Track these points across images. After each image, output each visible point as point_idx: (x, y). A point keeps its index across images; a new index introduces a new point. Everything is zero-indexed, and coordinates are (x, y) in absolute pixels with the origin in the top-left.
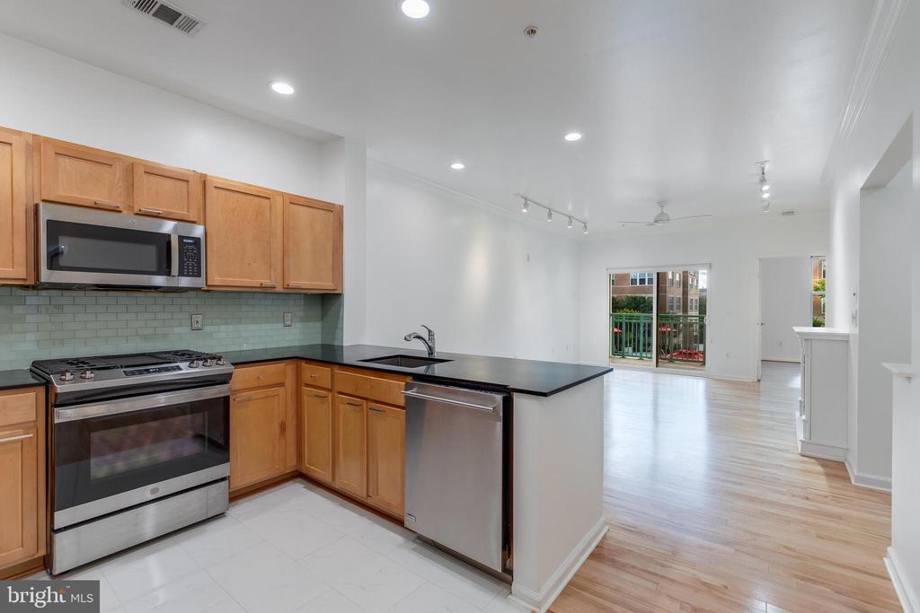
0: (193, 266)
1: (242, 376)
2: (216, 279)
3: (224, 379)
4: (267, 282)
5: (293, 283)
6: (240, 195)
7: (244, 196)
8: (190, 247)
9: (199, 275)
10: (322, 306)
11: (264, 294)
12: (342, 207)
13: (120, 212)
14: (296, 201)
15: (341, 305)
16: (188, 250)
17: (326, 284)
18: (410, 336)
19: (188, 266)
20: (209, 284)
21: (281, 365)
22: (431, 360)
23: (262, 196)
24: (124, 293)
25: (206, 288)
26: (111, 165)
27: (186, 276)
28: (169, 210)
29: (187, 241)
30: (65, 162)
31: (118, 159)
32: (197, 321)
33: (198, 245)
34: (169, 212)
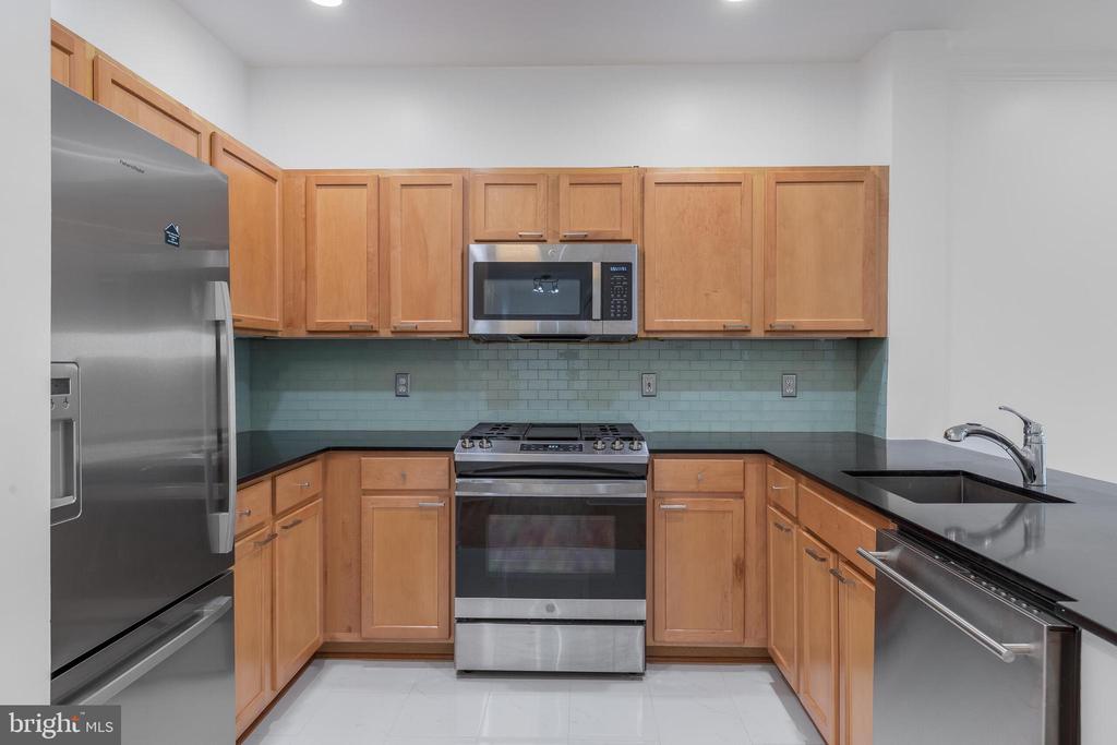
0: (622, 305)
1: (669, 471)
2: (656, 322)
3: (639, 473)
4: (734, 322)
5: (781, 321)
6: (693, 188)
7: (698, 188)
8: (618, 277)
9: (629, 317)
10: (858, 360)
11: (729, 342)
12: (885, 170)
13: (545, 241)
14: (786, 179)
15: (884, 361)
16: (615, 281)
17: (851, 320)
18: (958, 429)
19: (616, 304)
20: (647, 329)
21: (736, 463)
22: (1027, 493)
23: (731, 181)
24: (544, 345)
25: (644, 335)
26: (535, 184)
27: (613, 319)
28: (595, 229)
29: (613, 269)
30: (494, 192)
31: (544, 175)
32: (649, 384)
33: (628, 273)
34: (598, 233)
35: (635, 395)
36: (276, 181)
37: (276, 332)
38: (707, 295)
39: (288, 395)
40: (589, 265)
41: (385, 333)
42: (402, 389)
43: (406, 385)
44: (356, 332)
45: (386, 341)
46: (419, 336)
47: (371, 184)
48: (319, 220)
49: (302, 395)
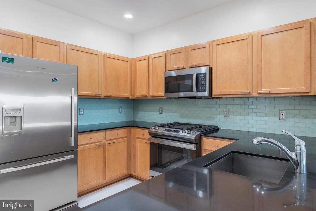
2: (217, 92)
5: (264, 90)
8: (202, 78)
9: (206, 91)
13: (185, 69)
14: (266, 33)
20: (214, 94)
23: (242, 39)
25: (213, 96)
26: (182, 52)
27: (201, 92)
29: (201, 75)
30: (172, 56)
31: (184, 49)
32: (226, 113)
33: (205, 76)
34: (199, 64)
35: (222, 116)
36: (128, 62)
37: (129, 97)
38: (235, 81)
39: (139, 112)
40: (193, 75)
41: (150, 97)
42: (161, 112)
43: (161, 111)
44: (144, 97)
45: (150, 99)
46: (157, 98)
47: (147, 59)
48: (138, 69)
49: (143, 113)
